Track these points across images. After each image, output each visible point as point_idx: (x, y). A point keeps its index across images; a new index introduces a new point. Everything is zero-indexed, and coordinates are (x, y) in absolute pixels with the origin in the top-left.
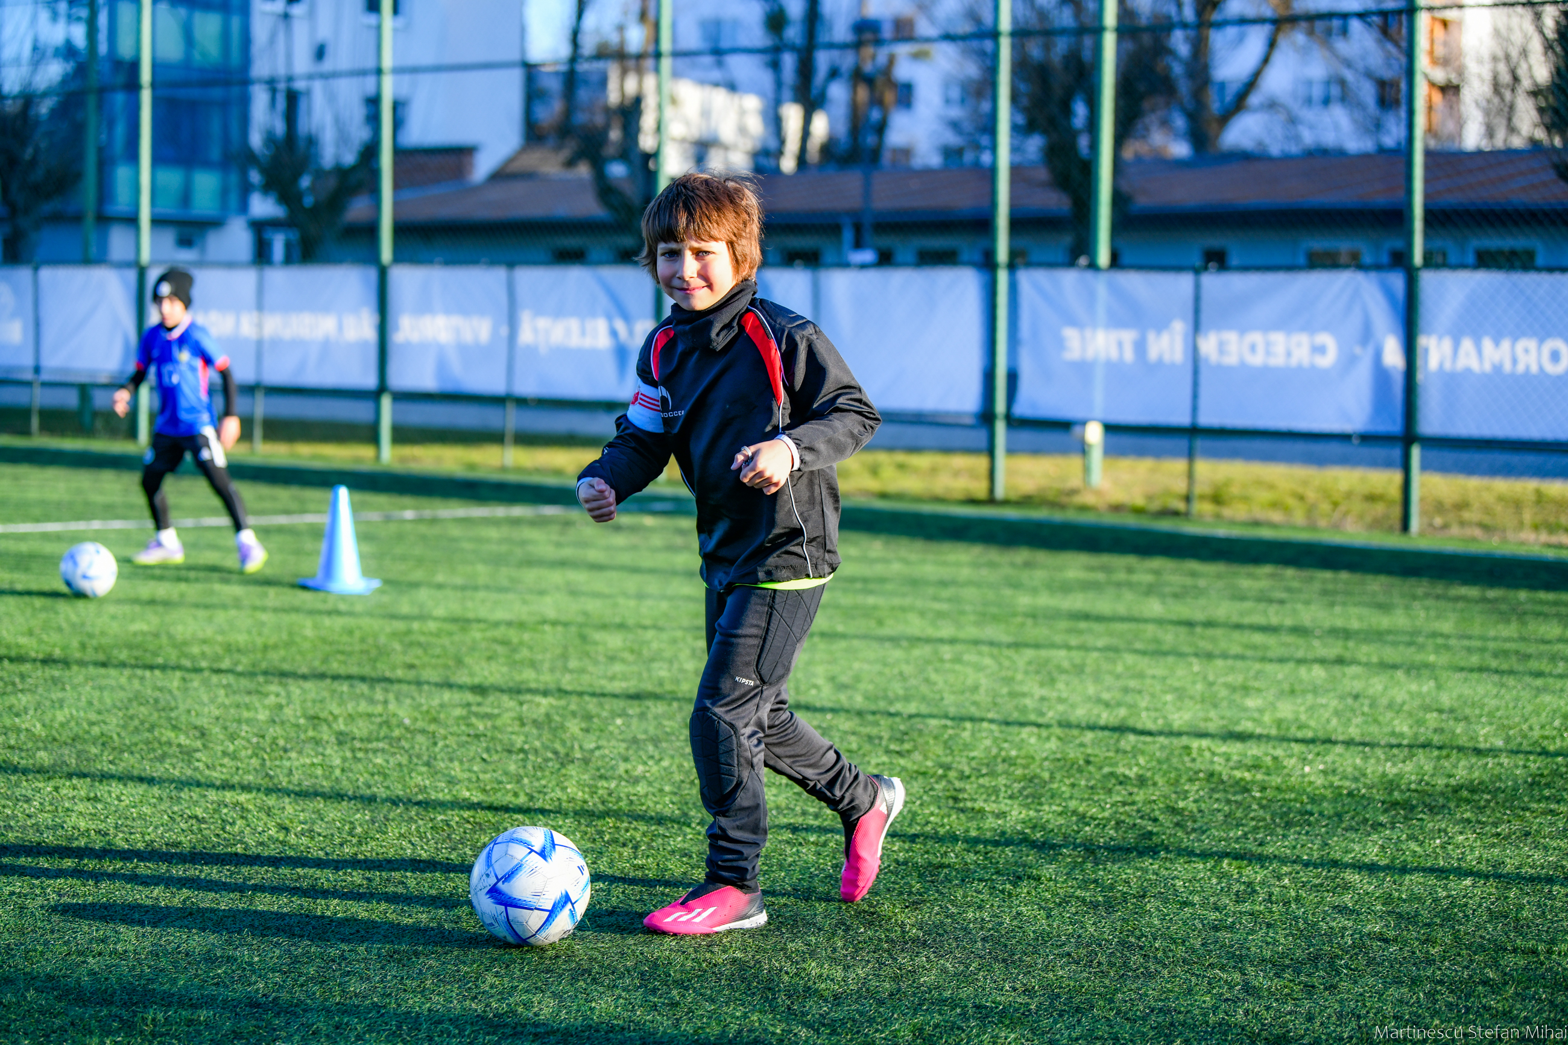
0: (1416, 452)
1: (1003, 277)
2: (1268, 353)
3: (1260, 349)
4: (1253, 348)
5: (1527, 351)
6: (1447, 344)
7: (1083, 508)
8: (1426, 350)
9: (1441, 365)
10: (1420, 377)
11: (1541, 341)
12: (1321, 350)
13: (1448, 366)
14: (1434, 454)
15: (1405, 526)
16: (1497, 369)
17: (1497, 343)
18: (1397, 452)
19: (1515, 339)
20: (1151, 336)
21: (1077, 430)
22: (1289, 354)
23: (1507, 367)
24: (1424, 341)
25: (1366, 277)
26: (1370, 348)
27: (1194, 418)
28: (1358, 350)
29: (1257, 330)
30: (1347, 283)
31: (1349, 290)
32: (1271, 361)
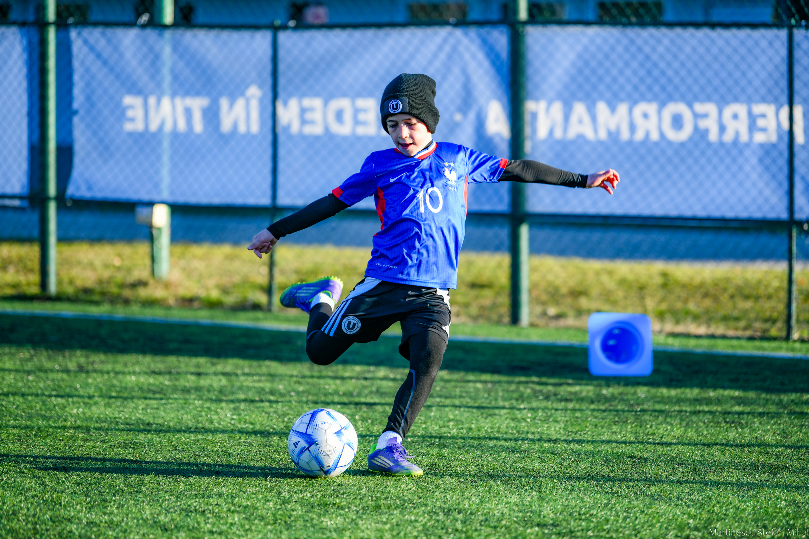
0: (524, 231)
1: (52, 34)
2: (357, 122)
3: (348, 116)
4: (339, 115)
5: (646, 116)
6: (557, 108)
7: (150, 303)
8: (534, 116)
9: (551, 132)
10: (528, 146)
11: (662, 105)
13: (558, 134)
14: (544, 233)
15: (515, 319)
16: (614, 136)
17: (613, 109)
18: (504, 233)
19: (634, 103)
20: (224, 103)
21: (142, 212)
23: (625, 134)
24: (530, 106)
25: (466, 34)
26: (472, 116)
27: (274, 196)
28: (458, 117)
29: (344, 95)
30: (445, 41)
31: (447, 48)
32: (361, 131)
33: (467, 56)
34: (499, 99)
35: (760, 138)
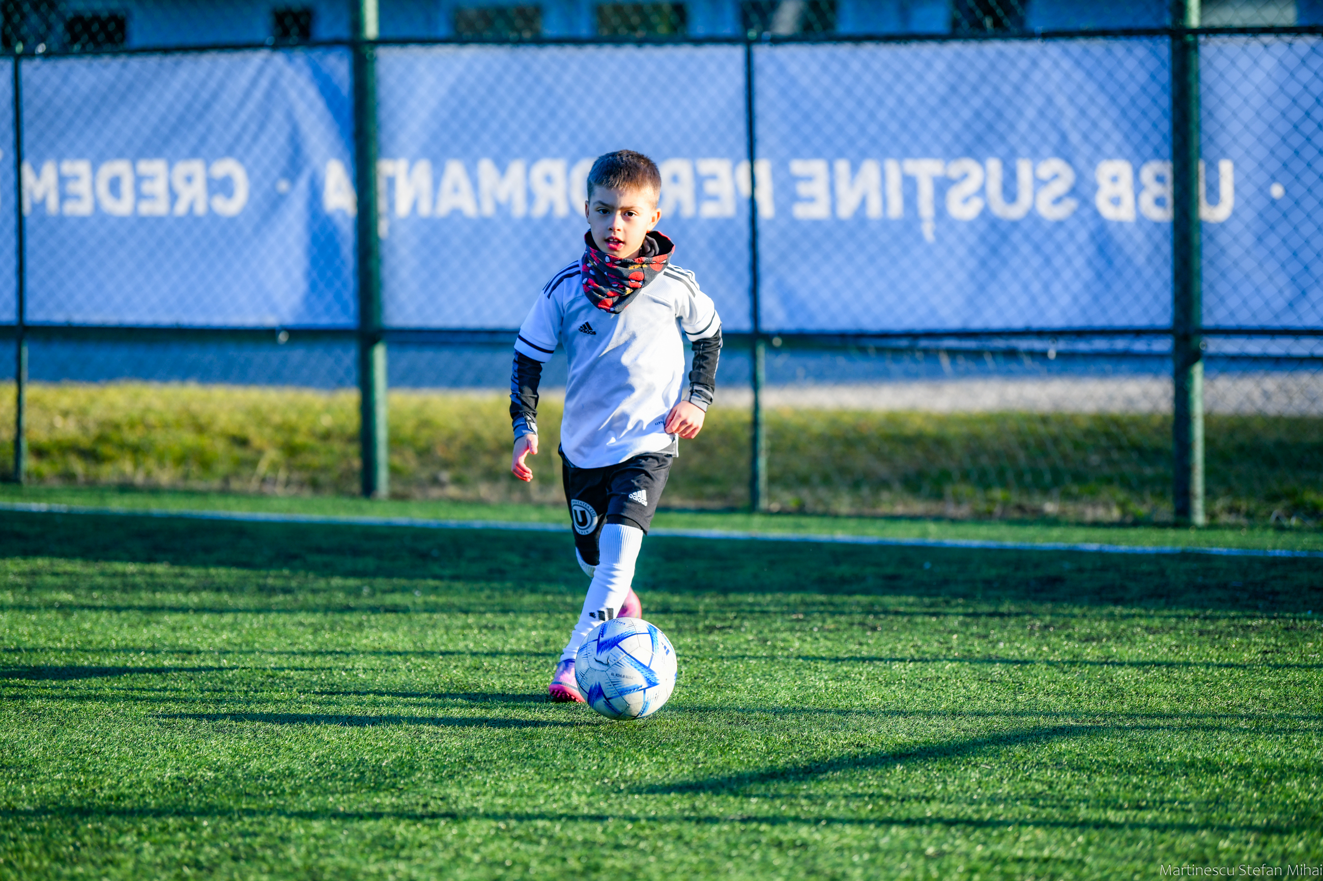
0: (380, 354)
2: (139, 196)
3: (127, 187)
4: (115, 186)
5: (549, 179)
6: (423, 168)
8: (391, 182)
9: (415, 206)
10: (383, 228)
11: (573, 162)
12: (223, 187)
13: (425, 209)
14: (408, 357)
15: (368, 488)
16: (504, 210)
17: (502, 168)
18: (349, 356)
19: (532, 160)
22: (174, 197)
23: (519, 209)
24: (386, 168)
25: (290, 60)
26: (303, 183)
27: (21, 309)
28: (283, 186)
29: (120, 155)
30: (261, 71)
31: (264, 83)
32: (145, 208)
33: (293, 94)
34: (340, 157)
35: (710, 210)
